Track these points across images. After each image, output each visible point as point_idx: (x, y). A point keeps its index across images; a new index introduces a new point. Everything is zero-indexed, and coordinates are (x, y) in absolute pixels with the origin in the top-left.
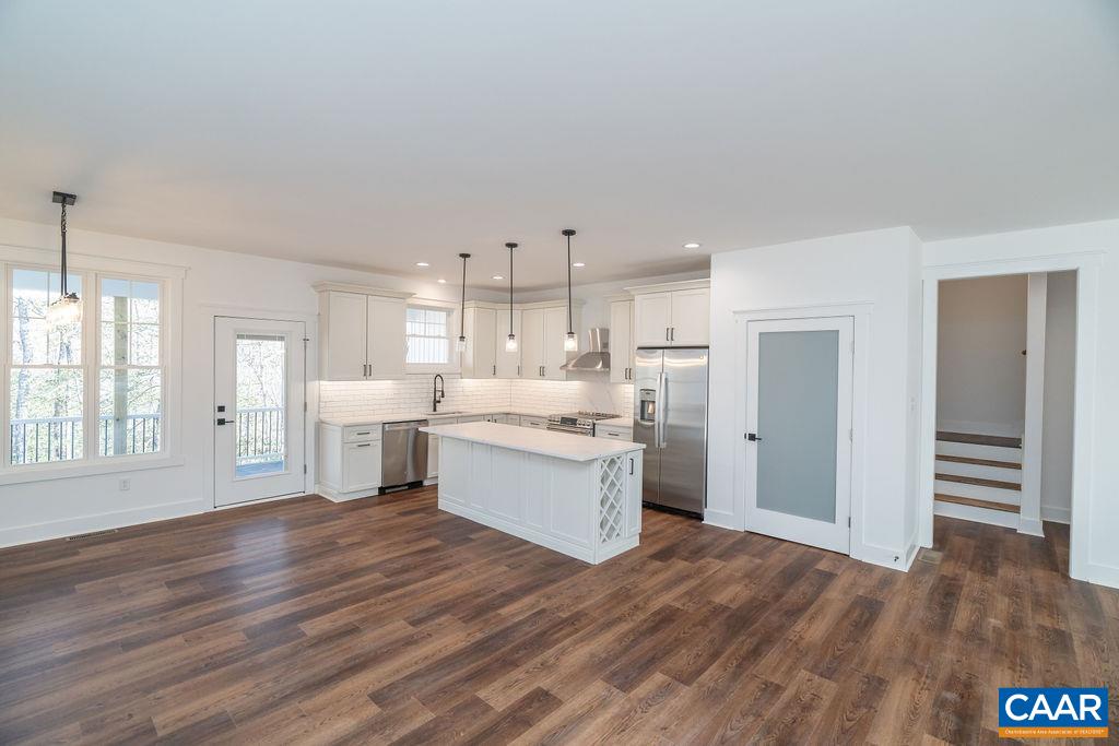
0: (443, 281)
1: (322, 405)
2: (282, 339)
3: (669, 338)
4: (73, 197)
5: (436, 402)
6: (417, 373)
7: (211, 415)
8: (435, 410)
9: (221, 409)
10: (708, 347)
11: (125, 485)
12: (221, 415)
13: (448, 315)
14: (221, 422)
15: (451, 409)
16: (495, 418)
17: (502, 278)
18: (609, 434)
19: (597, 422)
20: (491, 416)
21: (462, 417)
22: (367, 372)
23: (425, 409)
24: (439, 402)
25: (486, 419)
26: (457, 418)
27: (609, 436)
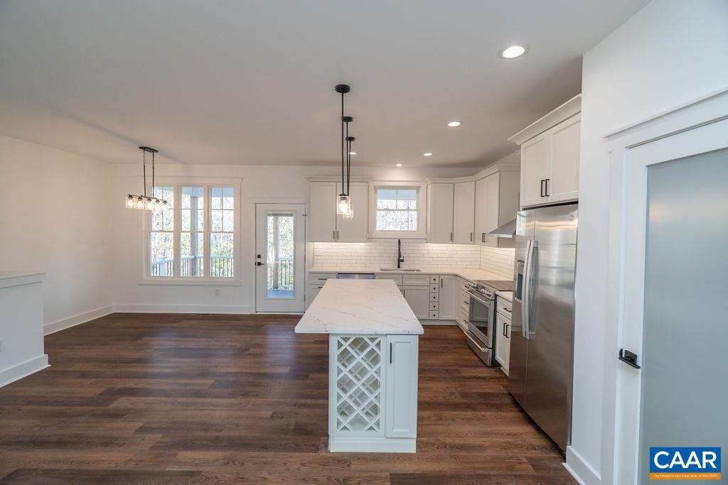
0: (400, 165)
1: (316, 258)
2: (291, 215)
3: (544, 193)
4: (157, 151)
5: (400, 261)
6: (384, 238)
7: (253, 260)
8: (399, 267)
9: (259, 256)
10: (577, 203)
11: (217, 293)
12: (259, 260)
13: (418, 192)
14: (259, 264)
15: (411, 267)
16: (442, 277)
17: (431, 154)
18: (505, 309)
19: (498, 293)
20: (438, 276)
21: (407, 274)
22: (336, 237)
23: (392, 265)
24: (403, 261)
25: (433, 277)
26: (402, 274)
27: (505, 311)
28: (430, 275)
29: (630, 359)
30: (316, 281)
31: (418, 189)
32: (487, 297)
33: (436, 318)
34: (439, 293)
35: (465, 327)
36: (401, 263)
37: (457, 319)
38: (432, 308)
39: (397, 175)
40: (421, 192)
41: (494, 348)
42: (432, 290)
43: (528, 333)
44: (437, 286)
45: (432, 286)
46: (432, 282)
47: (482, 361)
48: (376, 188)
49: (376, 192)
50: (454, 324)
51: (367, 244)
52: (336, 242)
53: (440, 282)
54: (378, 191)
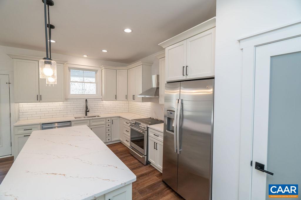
0: (85, 56)
3: (185, 74)
5: (87, 111)
6: (76, 98)
8: (86, 115)
10: (213, 78)
13: (96, 73)
15: (94, 115)
16: (112, 119)
17: (106, 51)
18: (154, 135)
19: (149, 126)
20: (110, 118)
21: (92, 119)
22: (39, 98)
23: (82, 114)
24: (89, 111)
25: (107, 119)
26: (90, 120)
27: (154, 136)
28: (106, 118)
29: (260, 167)
30: (22, 131)
31: (96, 71)
32: (143, 129)
33: (110, 141)
34: (111, 127)
35: (128, 144)
36: (87, 112)
37: (121, 139)
38: (107, 136)
39: (83, 62)
40: (98, 73)
41: (147, 155)
42: (107, 126)
43: (178, 150)
44: (110, 124)
45: (107, 124)
46: (107, 122)
47: (140, 162)
48: (70, 69)
49: (70, 71)
50: (119, 142)
51: (65, 102)
52: (39, 102)
53: (111, 121)
54: (71, 70)
